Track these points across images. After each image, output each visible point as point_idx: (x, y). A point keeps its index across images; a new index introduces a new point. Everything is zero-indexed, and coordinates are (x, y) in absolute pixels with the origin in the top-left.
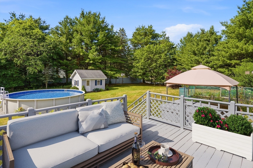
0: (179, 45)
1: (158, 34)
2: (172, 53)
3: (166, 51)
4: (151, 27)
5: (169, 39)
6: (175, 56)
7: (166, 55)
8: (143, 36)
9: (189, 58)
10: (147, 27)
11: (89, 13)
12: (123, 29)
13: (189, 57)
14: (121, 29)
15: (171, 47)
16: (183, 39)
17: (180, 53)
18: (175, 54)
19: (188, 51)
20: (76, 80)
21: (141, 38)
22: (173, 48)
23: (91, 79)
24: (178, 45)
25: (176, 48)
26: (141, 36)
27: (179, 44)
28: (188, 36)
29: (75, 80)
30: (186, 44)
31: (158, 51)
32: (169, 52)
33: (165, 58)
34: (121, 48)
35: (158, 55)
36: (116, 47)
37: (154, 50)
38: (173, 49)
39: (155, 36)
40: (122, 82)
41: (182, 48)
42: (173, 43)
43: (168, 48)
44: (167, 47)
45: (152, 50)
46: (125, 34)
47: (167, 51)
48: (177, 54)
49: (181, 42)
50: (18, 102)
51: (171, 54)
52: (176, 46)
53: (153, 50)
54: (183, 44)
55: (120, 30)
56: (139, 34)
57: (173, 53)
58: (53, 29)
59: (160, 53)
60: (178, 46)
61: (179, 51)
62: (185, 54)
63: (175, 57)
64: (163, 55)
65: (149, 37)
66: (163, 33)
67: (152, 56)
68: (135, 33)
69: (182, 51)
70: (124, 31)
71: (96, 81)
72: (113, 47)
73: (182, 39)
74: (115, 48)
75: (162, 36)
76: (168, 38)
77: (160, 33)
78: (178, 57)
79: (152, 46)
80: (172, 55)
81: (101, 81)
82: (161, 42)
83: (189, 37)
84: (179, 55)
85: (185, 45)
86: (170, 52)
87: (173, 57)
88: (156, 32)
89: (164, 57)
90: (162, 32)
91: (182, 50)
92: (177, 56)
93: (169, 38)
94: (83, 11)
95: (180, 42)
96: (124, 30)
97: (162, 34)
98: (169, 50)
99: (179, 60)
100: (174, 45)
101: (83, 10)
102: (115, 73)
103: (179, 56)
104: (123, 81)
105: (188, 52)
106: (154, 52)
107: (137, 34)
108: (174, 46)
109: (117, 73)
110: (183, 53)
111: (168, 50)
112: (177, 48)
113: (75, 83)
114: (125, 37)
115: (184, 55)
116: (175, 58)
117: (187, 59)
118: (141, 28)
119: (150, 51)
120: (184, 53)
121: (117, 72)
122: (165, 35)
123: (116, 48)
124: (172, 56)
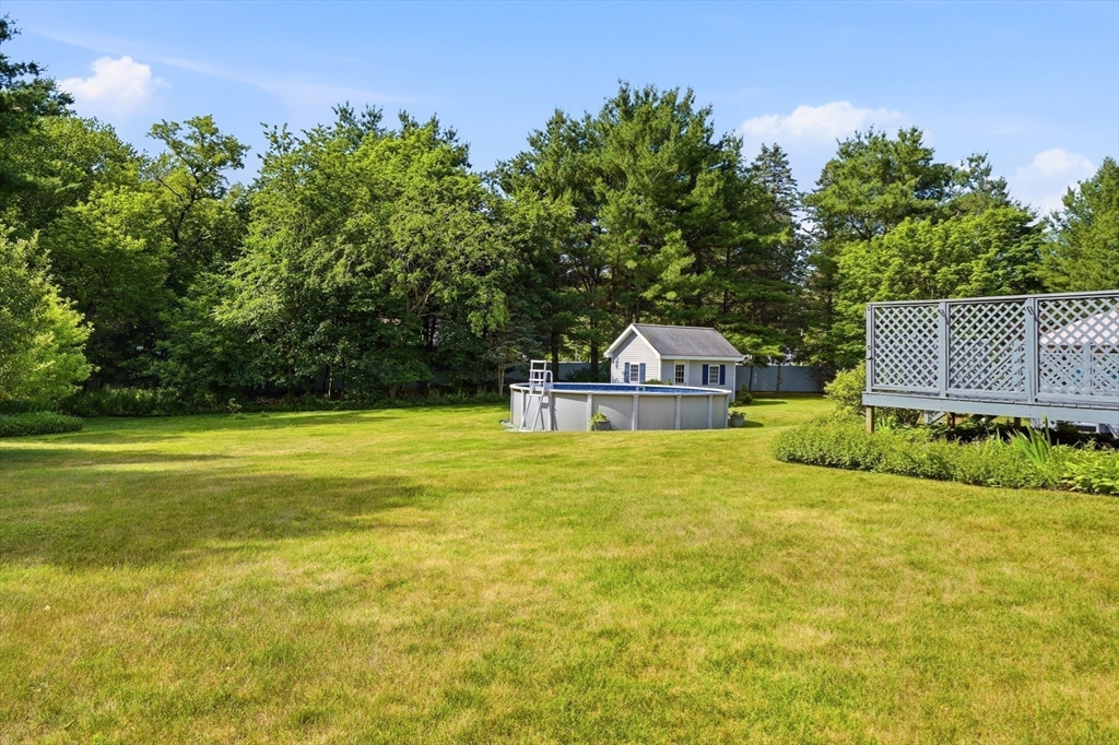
0: (1059, 220)
1: (951, 168)
2: (1019, 255)
3: (990, 247)
4: (914, 137)
5: (1005, 191)
6: (1036, 269)
7: (991, 264)
8: (876, 183)
9: (1107, 278)
10: (893, 137)
11: (647, 95)
12: (777, 150)
13: (1109, 273)
14: (765, 150)
15: (1020, 228)
16: (1078, 190)
17: (1064, 256)
18: (1035, 258)
19: (1105, 245)
20: (632, 363)
21: (866, 190)
22: (1028, 231)
23: (691, 361)
24: (1051, 218)
25: (1039, 231)
26: (866, 179)
27: (1056, 216)
28: (1107, 176)
29: (627, 364)
30: (1091, 216)
31: (953, 248)
32: (1006, 251)
33: (986, 279)
34: (786, 237)
35: (954, 267)
36: (760, 234)
37: (937, 244)
38: (1028, 240)
39: (934, 178)
40: (776, 383)
41: (1071, 231)
42: (1026, 208)
43: (1003, 232)
44: (996, 227)
45: (924, 245)
46: (788, 171)
47: (996, 247)
48: (1045, 258)
49: (1069, 205)
50: (590, 400)
51: (1013, 261)
52: (1042, 223)
53: (929, 246)
54: (1076, 213)
55: (761, 153)
56: (854, 172)
57: (1028, 255)
58: (505, 165)
59: (961, 258)
60: (1052, 226)
61: (1059, 248)
62: (1089, 258)
63: (1038, 273)
64: (977, 267)
65: (904, 184)
66: (973, 164)
67: (924, 268)
68: (835, 166)
69: (1072, 245)
70: (784, 159)
71: (705, 367)
72: (751, 235)
73: (1071, 193)
74: (756, 240)
75: (968, 177)
76: (1001, 185)
77: (956, 165)
78: (1050, 273)
79: (922, 224)
80: (1021, 263)
81: (723, 367)
82: (963, 207)
83: (1113, 182)
84: (1059, 265)
85: (1089, 220)
86: (1012, 251)
87: (1024, 272)
88: (936, 160)
89: (985, 275)
90: (971, 161)
91: (1076, 240)
92: (1044, 267)
93: (1004, 188)
94: (624, 91)
95: (1061, 207)
96: (784, 156)
97: (968, 170)
98: (1006, 244)
99: (1055, 284)
100: (1030, 220)
101: (624, 87)
102: (760, 341)
103: (1059, 268)
104: (779, 378)
105: (1104, 251)
106: (936, 255)
107: (845, 171)
108: (1030, 225)
109: (766, 342)
110: (1076, 256)
111: (1001, 245)
112: (1044, 231)
113: (626, 373)
114: (787, 186)
115: (1085, 265)
116: (1034, 278)
117: (1097, 281)
118: (866, 142)
119: (916, 248)
120: (1080, 255)
121: (767, 338)
122: (987, 172)
123: (761, 240)
124: (1021, 267)
